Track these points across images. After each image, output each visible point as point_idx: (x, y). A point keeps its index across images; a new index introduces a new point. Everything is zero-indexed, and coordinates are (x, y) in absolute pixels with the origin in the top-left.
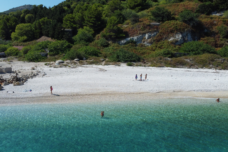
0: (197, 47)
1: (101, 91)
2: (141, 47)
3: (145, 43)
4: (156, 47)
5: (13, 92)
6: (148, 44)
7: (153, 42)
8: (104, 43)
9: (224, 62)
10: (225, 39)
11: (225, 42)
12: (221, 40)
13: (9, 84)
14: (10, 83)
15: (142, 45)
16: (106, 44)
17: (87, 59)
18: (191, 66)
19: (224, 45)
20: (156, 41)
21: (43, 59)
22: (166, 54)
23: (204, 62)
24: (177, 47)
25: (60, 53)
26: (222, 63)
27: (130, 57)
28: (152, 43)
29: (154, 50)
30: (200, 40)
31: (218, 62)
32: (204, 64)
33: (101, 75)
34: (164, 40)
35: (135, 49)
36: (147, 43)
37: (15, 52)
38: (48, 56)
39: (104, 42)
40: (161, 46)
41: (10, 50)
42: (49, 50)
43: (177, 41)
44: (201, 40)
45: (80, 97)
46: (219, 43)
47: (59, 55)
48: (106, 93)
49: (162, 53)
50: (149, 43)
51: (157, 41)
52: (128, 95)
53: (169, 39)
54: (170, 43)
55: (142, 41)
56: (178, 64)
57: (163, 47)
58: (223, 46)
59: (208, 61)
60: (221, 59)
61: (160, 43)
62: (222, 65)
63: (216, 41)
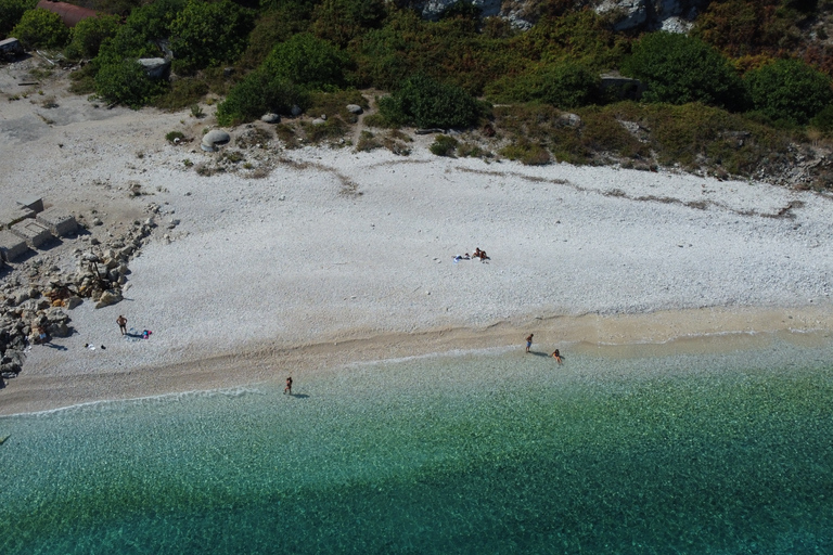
0: (676, 72)
1: (335, 329)
2: (495, 36)
3: (512, 16)
4: (547, 36)
5: (103, 347)
6: (522, 22)
7: (538, 13)
8: (366, 13)
9: (743, 145)
10: (794, 11)
11: (788, 27)
12: (780, 16)
13: (81, 303)
14: (83, 297)
15: (500, 25)
16: (373, 17)
17: (303, 111)
18: (636, 156)
19: (783, 36)
20: (550, 11)
21: (157, 92)
22: (570, 84)
23: (681, 141)
24: (620, 40)
25: (213, 61)
26: (738, 148)
27: (446, 110)
28: (537, 17)
29: (537, 56)
30: (704, 11)
31: (727, 145)
32: (678, 151)
33: (343, 222)
34: (577, 9)
35: (473, 44)
36: (518, 17)
37: (51, 32)
38: (173, 75)
39: (367, 8)
40: (563, 36)
41: (33, 24)
42: (173, 50)
43: (622, 18)
44: (709, 11)
45: (278, 360)
46: (770, 27)
47: (209, 68)
48: (349, 338)
49: (557, 82)
50: (523, 18)
51: (553, 14)
52: (407, 344)
53: (598, 5)
54: (596, 22)
55: (500, 6)
56: (598, 143)
57: (571, 39)
58: (778, 39)
59: (694, 139)
60: (737, 133)
61: (562, 19)
62: (735, 154)
63: (759, 20)
